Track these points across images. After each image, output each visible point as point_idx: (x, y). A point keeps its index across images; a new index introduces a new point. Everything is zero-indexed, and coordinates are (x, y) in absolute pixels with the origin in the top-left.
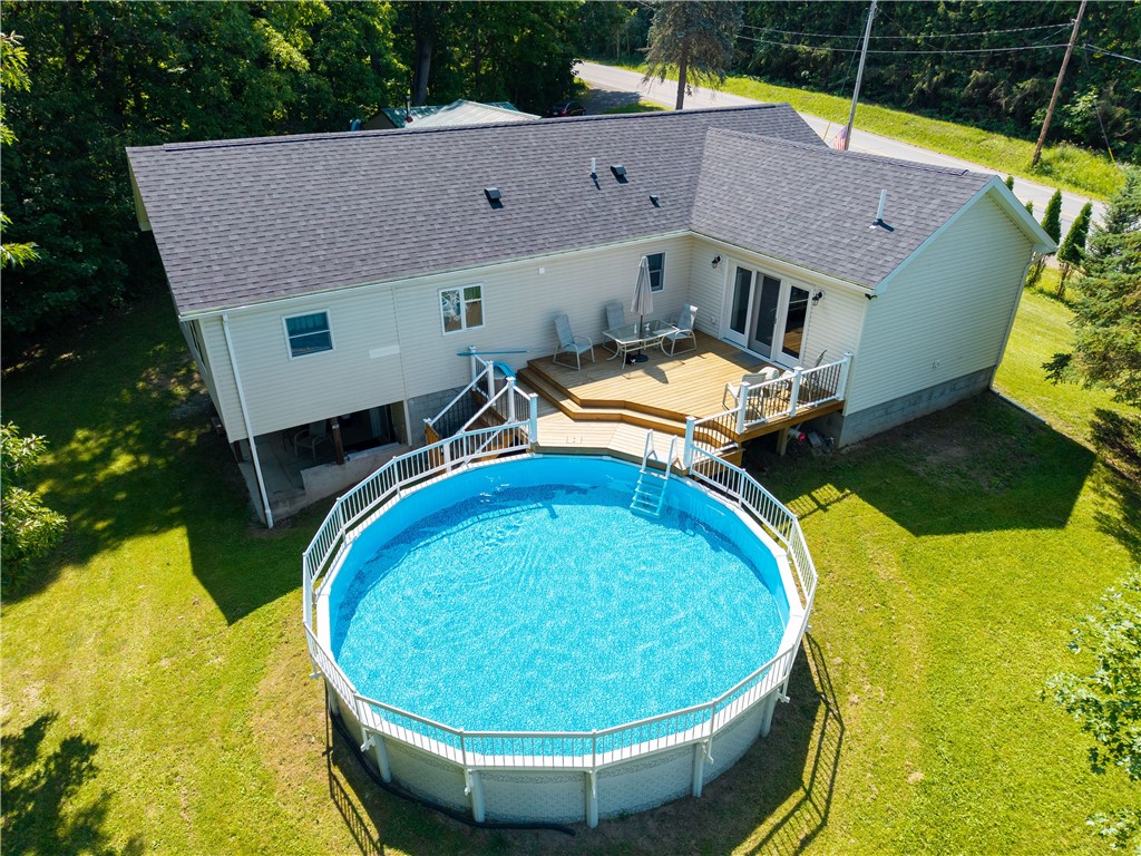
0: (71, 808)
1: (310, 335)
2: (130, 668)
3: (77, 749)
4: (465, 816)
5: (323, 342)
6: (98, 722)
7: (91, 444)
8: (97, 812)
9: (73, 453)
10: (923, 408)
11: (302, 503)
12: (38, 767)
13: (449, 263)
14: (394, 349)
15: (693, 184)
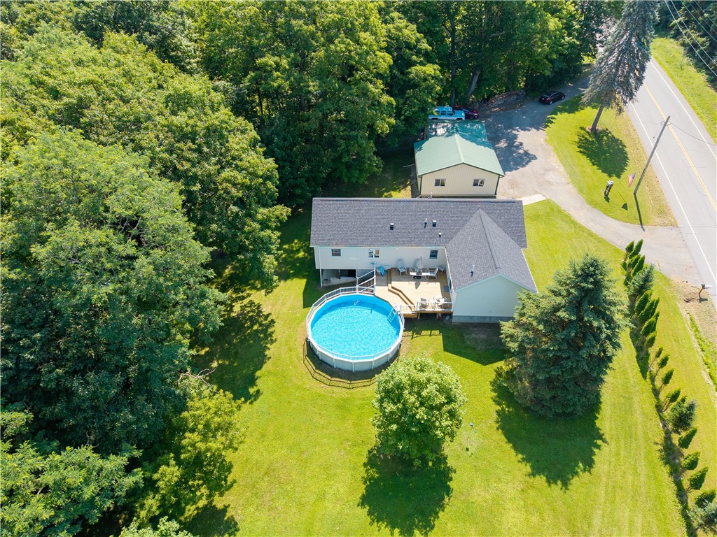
0: (270, 330)
1: (336, 253)
2: (285, 310)
3: (273, 321)
4: (318, 357)
5: (339, 255)
6: (277, 318)
7: (297, 245)
8: (273, 332)
9: (292, 247)
10: (487, 321)
11: (329, 284)
12: (267, 322)
13: (371, 244)
14: (355, 259)
15: (458, 230)
